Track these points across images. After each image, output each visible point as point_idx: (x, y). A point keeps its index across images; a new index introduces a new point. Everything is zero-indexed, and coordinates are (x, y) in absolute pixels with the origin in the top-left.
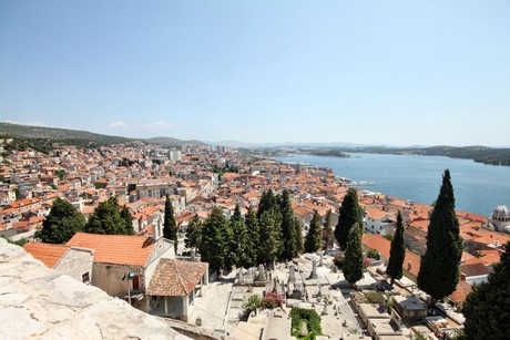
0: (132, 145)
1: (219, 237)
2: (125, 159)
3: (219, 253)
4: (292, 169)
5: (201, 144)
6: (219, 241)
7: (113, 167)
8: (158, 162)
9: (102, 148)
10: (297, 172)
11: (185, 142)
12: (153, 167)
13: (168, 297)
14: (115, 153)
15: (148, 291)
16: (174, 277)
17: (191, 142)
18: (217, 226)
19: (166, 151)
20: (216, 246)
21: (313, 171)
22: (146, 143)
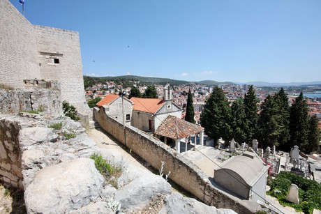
0: (189, 85)
1: (216, 109)
2: (184, 92)
3: (216, 123)
5: (232, 84)
6: (215, 113)
7: (178, 96)
8: (202, 94)
9: (174, 87)
11: (221, 83)
12: (199, 96)
13: (167, 138)
14: (180, 89)
15: (156, 132)
16: (173, 126)
17: (225, 83)
18: (216, 101)
19: (207, 88)
20: (213, 117)
22: (197, 84)
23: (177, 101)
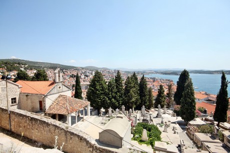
0: (77, 69)
1: (98, 87)
2: (73, 75)
3: (98, 97)
4: (151, 80)
5: (107, 69)
6: (97, 90)
7: (67, 78)
8: (87, 76)
9: (64, 71)
10: (154, 81)
11: (100, 68)
12: (85, 78)
14: (69, 73)
15: (47, 111)
16: (64, 104)
17: (103, 68)
18: (98, 81)
19: (91, 72)
21: (163, 81)
22: (83, 68)
23: (67, 82)
